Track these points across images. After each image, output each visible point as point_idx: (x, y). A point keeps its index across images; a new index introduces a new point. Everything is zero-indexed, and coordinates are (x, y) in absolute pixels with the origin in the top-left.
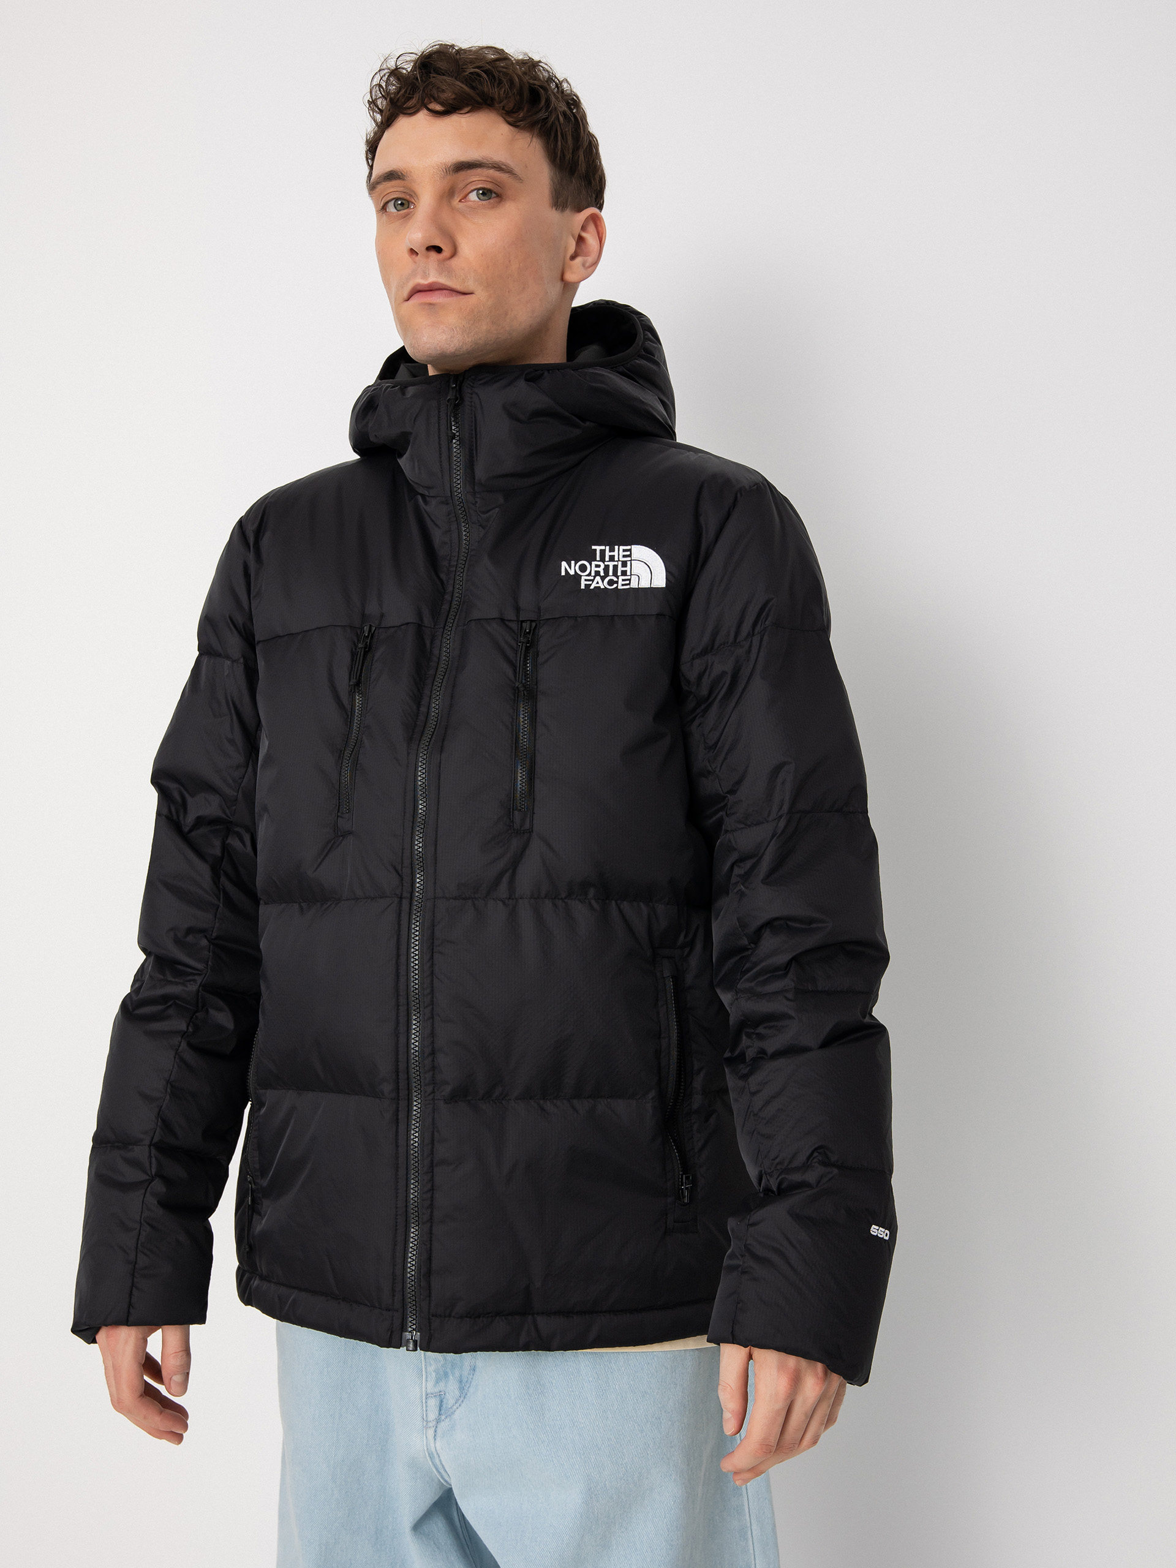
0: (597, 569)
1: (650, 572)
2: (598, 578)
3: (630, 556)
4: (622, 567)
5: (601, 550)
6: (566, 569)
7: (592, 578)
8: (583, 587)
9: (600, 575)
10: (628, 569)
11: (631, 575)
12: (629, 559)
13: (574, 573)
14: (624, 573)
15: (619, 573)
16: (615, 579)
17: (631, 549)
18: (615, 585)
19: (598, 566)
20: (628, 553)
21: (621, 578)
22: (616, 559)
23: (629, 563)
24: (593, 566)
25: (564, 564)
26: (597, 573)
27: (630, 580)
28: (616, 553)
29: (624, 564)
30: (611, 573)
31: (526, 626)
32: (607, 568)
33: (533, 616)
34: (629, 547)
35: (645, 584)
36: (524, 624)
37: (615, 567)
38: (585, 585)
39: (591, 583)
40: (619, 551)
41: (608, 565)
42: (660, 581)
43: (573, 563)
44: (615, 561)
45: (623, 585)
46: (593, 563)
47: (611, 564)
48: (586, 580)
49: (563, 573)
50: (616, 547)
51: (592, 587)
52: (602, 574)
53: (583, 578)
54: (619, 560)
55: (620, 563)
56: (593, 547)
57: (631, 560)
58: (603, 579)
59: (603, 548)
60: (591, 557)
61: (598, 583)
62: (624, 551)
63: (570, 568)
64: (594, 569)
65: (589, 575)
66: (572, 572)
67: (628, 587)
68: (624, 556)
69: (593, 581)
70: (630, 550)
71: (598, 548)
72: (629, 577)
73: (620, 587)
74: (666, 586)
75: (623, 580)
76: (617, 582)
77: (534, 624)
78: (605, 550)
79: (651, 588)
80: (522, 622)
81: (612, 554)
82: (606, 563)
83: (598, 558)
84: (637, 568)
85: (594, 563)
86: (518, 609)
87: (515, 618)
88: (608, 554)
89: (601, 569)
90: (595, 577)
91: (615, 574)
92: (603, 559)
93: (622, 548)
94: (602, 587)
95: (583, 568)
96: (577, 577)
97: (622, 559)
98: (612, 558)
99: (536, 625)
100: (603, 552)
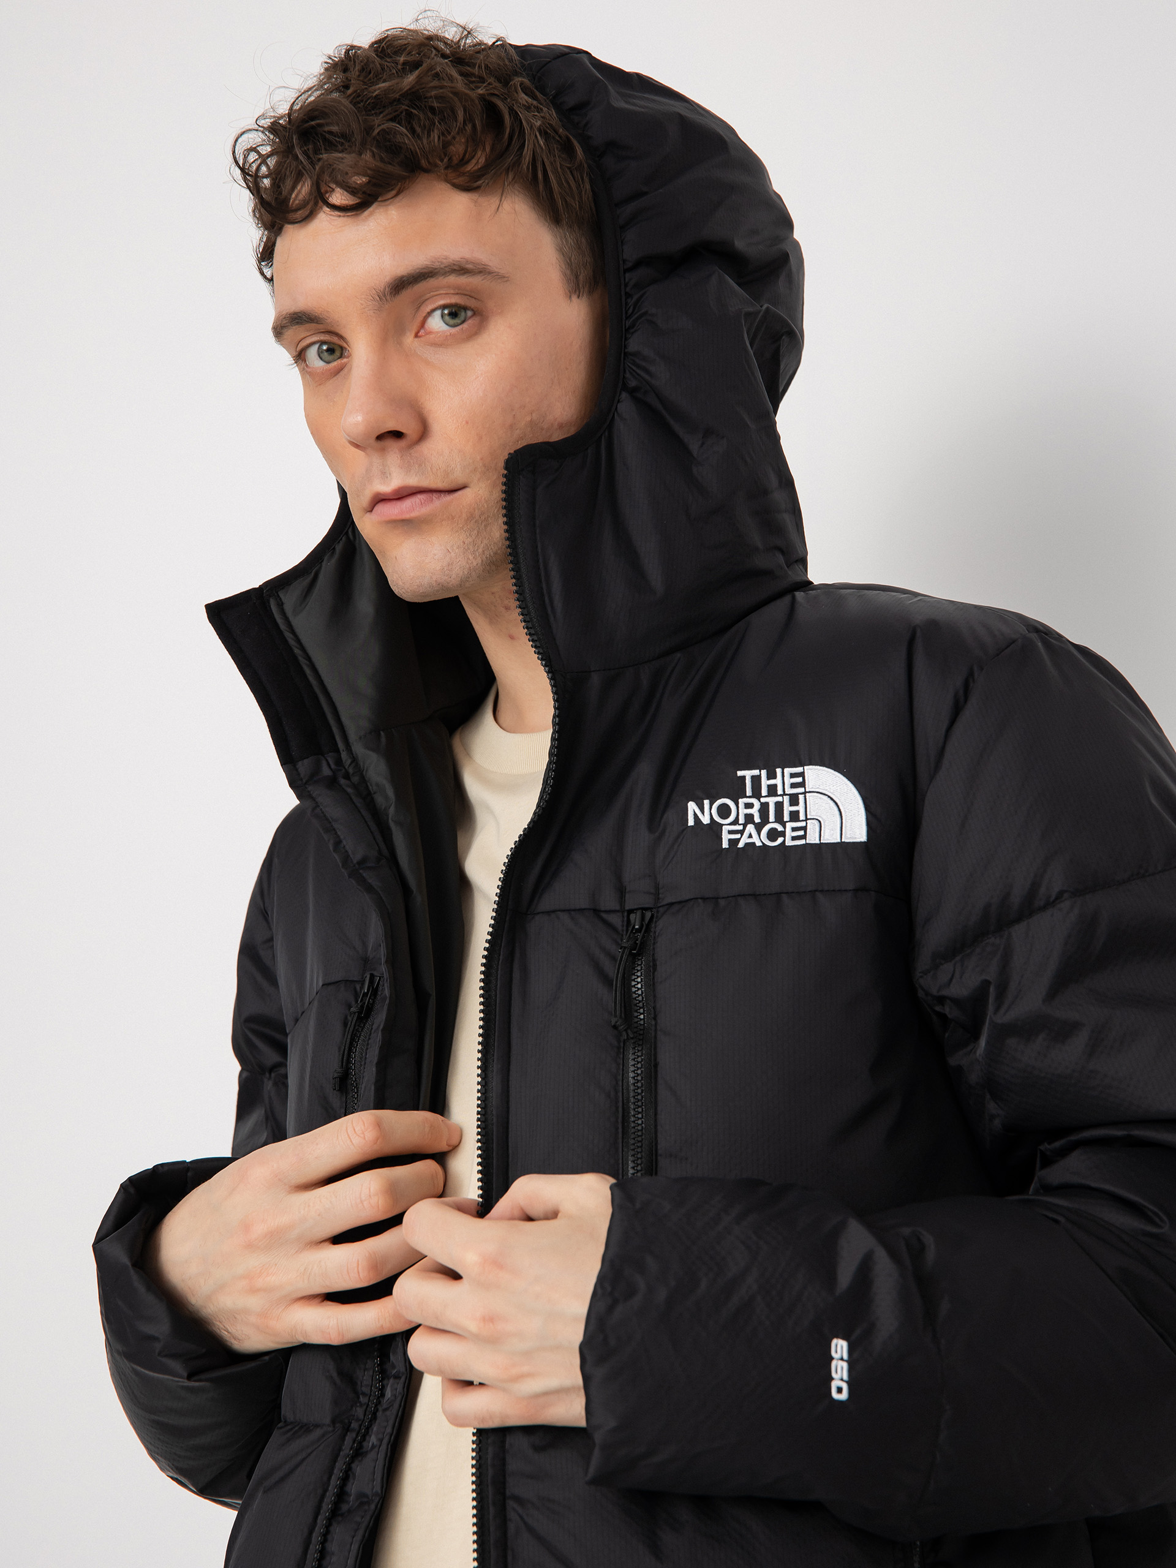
0: (749, 811)
1: (837, 813)
2: (751, 828)
3: (802, 784)
4: (791, 805)
5: (753, 777)
6: (695, 815)
7: (740, 828)
8: (725, 845)
9: (753, 822)
10: (800, 808)
11: (807, 819)
12: (801, 790)
13: (709, 822)
14: (794, 816)
15: (786, 818)
16: (780, 828)
17: (803, 773)
18: (780, 840)
19: (749, 806)
20: (800, 780)
21: (789, 825)
22: (780, 792)
23: (801, 797)
24: (741, 805)
25: (692, 806)
26: (749, 818)
27: (805, 829)
28: (778, 781)
29: (794, 800)
30: (772, 818)
31: (635, 918)
32: (764, 808)
33: (647, 901)
34: (799, 770)
35: (831, 836)
36: (632, 916)
37: (779, 806)
38: (730, 840)
39: (738, 836)
40: (784, 778)
41: (767, 804)
42: (857, 831)
43: (706, 802)
44: (777, 795)
45: (794, 838)
46: (740, 800)
47: (771, 801)
48: (730, 832)
49: (691, 822)
50: (779, 771)
51: (741, 845)
52: (757, 820)
53: (725, 829)
54: (784, 794)
55: (786, 799)
56: (740, 773)
57: (805, 793)
58: (759, 828)
59: (756, 772)
60: (737, 793)
61: (750, 836)
62: (792, 776)
63: (703, 812)
64: (743, 811)
65: (736, 822)
66: (706, 820)
67: (802, 842)
68: (793, 786)
69: (742, 832)
70: (802, 775)
71: (748, 774)
72: (803, 824)
73: (789, 843)
74: (868, 840)
75: (794, 829)
76: (783, 834)
77: (648, 915)
78: (759, 777)
79: (842, 845)
80: (630, 912)
81: (772, 782)
82: (763, 800)
83: (749, 792)
84: (816, 806)
85: (742, 801)
86: (621, 892)
87: (618, 908)
88: (765, 783)
89: (755, 811)
90: (745, 826)
91: (779, 818)
92: (757, 794)
93: (788, 771)
94: (759, 844)
95: (724, 811)
96: (715, 829)
97: (789, 791)
98: (772, 791)
99: (652, 916)
100: (756, 780)
